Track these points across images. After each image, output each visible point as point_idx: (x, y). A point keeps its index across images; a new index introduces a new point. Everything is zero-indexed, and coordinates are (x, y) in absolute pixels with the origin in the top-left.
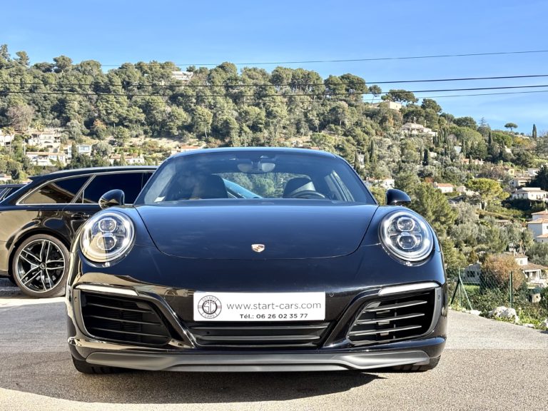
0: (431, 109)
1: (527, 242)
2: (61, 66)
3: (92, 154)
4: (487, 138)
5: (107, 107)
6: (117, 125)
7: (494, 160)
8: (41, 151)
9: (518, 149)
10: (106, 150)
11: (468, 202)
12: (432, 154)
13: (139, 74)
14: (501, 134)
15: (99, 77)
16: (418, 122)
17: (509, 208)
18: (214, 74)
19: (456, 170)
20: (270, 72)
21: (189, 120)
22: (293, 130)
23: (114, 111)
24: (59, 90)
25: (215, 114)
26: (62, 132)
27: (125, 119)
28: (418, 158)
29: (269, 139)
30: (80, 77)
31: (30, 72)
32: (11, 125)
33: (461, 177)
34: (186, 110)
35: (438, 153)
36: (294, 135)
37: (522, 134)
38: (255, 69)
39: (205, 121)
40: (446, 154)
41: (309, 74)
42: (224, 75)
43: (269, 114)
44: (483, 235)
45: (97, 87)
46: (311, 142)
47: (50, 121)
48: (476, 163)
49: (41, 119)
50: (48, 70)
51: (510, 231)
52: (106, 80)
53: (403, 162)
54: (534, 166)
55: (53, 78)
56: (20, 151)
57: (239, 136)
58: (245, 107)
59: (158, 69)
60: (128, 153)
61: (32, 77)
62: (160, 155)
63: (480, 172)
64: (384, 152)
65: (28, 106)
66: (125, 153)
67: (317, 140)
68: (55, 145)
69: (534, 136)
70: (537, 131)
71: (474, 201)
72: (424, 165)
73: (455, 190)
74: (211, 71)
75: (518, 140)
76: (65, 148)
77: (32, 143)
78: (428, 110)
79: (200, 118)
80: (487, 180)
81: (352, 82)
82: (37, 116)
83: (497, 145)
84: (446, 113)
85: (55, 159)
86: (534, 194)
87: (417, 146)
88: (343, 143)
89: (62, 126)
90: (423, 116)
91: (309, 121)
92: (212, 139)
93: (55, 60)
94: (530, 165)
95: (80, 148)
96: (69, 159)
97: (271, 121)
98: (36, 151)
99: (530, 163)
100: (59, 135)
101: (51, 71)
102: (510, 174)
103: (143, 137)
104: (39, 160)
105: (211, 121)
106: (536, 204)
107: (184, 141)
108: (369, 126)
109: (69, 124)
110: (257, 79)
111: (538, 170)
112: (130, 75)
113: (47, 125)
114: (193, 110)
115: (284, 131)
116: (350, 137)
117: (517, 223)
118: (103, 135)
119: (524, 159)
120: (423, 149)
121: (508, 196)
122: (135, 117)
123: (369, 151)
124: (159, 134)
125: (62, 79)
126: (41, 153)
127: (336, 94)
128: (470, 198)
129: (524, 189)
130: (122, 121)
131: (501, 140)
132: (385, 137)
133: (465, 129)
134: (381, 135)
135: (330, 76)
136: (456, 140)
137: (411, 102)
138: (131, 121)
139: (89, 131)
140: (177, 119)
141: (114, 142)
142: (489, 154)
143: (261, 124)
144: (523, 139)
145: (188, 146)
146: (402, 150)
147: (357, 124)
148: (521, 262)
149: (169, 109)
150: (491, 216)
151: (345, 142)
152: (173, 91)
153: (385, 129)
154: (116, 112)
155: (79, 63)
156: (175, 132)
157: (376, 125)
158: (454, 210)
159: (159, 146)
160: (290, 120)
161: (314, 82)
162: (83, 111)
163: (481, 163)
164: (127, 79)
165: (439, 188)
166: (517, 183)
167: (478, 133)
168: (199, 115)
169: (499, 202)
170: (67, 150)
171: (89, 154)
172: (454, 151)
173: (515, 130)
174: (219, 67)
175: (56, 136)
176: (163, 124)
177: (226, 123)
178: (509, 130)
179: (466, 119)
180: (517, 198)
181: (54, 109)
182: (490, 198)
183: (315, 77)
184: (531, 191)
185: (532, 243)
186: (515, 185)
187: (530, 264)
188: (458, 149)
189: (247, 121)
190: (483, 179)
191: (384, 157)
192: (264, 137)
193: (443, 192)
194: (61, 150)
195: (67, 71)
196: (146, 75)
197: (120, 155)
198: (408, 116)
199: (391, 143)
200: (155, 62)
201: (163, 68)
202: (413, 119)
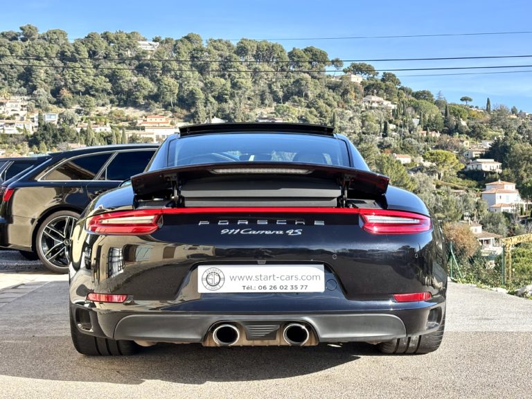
0: (391, 83)
1: (481, 211)
2: (27, 35)
3: (58, 123)
4: (444, 111)
5: (73, 76)
6: (84, 94)
7: (450, 132)
8: (8, 119)
9: (473, 122)
10: (72, 119)
11: (425, 172)
12: (391, 126)
13: (105, 44)
14: (457, 107)
15: (65, 46)
16: (378, 94)
17: (463, 178)
18: (180, 44)
19: (414, 142)
20: (234, 44)
21: (156, 90)
22: (258, 101)
23: (80, 80)
24: (25, 59)
25: (181, 85)
26: (28, 100)
27: (91, 88)
28: (378, 130)
29: (234, 110)
30: (47, 46)
33: (418, 148)
34: (152, 79)
35: (397, 125)
36: (259, 106)
37: (477, 107)
38: (220, 41)
39: (171, 91)
40: (405, 126)
41: (273, 47)
42: (189, 45)
43: (234, 85)
44: (440, 204)
45: (62, 56)
46: (275, 113)
47: (17, 90)
48: (433, 135)
49: (7, 87)
50: (15, 38)
51: (465, 200)
52: (73, 49)
53: (364, 133)
54: (488, 138)
55: (20, 47)
57: (205, 107)
58: (210, 78)
59: (124, 38)
60: (94, 122)
62: (126, 124)
63: (437, 144)
64: (345, 123)
66: (92, 122)
67: (281, 111)
68: (22, 113)
69: (488, 110)
70: (491, 104)
71: (431, 172)
72: (384, 136)
73: (413, 161)
74: (177, 41)
75: (473, 113)
76: (31, 116)
78: (388, 83)
79: (166, 88)
80: (443, 151)
81: (314, 55)
82: (3, 84)
83: (454, 118)
84: (405, 86)
85: (22, 128)
86: (489, 165)
87: (377, 118)
88: (306, 114)
89: (28, 94)
90: (382, 89)
91: (273, 92)
92: (178, 109)
93: (22, 29)
94: (484, 137)
95: (46, 116)
96: (36, 127)
97: (236, 92)
98: (3, 119)
99: (485, 136)
100: (26, 103)
101: (17, 39)
102: (465, 145)
103: (110, 106)
104: (5, 128)
105: (177, 91)
106: (490, 175)
107: (150, 111)
108: (331, 98)
109: (35, 92)
110: (222, 50)
111: (491, 142)
112: (97, 44)
113: (13, 94)
114: (159, 80)
115: (249, 102)
116: (313, 109)
117: (472, 193)
118: (69, 103)
119: (479, 131)
120: (383, 121)
121: (464, 167)
122: (102, 86)
123: (331, 123)
124: (125, 104)
125: (28, 48)
126: (8, 121)
127: (300, 67)
128: (427, 169)
129: (478, 160)
130: (88, 90)
131: (457, 113)
132: (346, 109)
133: (423, 103)
134: (343, 107)
135: (294, 49)
136: (414, 112)
137: (371, 76)
138: (97, 90)
139: (55, 100)
140: (144, 88)
141: (80, 110)
142: (445, 126)
143: (226, 95)
144: (478, 112)
145: (154, 116)
146: (363, 122)
147: (320, 96)
148: (476, 230)
149: (135, 79)
150: (447, 186)
151: (308, 113)
152: (139, 60)
153: (346, 101)
154: (83, 81)
155: (46, 32)
156: (142, 102)
157: (338, 98)
158: (413, 180)
159: (126, 115)
160: (254, 91)
161: (278, 55)
162: (49, 80)
163: (438, 135)
164: (93, 49)
165: (398, 159)
166: (472, 155)
167: (435, 106)
168: (165, 85)
169: (454, 173)
170: (33, 118)
171: (56, 123)
172: (411, 123)
173: (470, 104)
174: (185, 37)
175: (22, 104)
176: (129, 93)
177: (192, 93)
178: (464, 103)
179: (424, 92)
180: (471, 169)
181: (20, 77)
182: (446, 168)
183: (279, 49)
184: (485, 162)
185: (486, 212)
186: (469, 157)
187: (484, 232)
188: (416, 121)
189: (212, 92)
190: (440, 151)
191: (346, 129)
192: (229, 107)
193: (402, 163)
194: (28, 118)
195: (33, 39)
196: (112, 44)
197: (87, 124)
198: (369, 89)
199: (352, 116)
200: (121, 32)
201: (129, 37)
202: (373, 92)
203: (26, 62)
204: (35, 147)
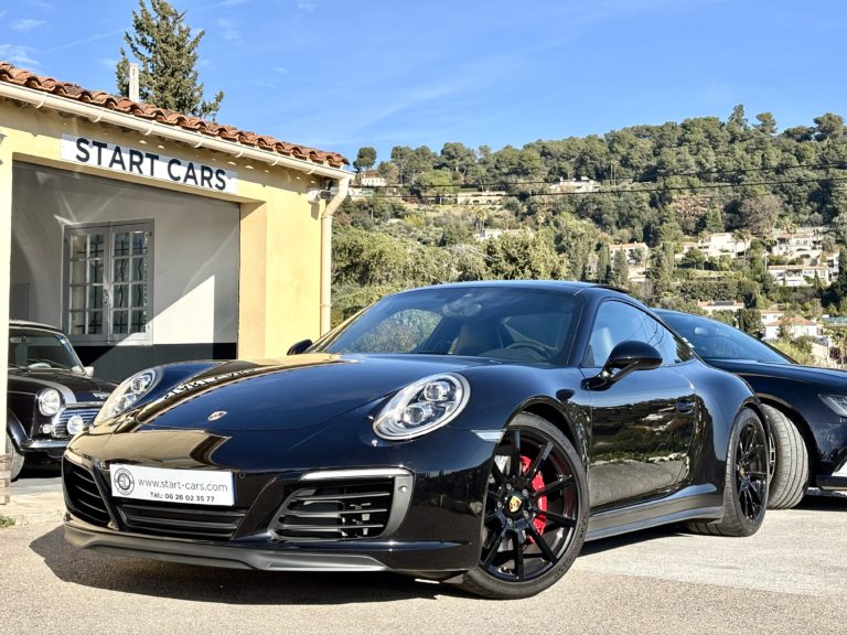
2: (826, 130)
8: (792, 263)
24: (821, 168)
26: (824, 233)
31: (776, 143)
32: (747, 226)
47: (807, 217)
49: (792, 215)
50: (806, 138)
55: (812, 151)
56: (759, 264)
61: (780, 152)
65: (773, 196)
68: (814, 254)
76: (829, 258)
77: (776, 251)
82: (786, 210)
85: (812, 276)
89: (824, 223)
93: (817, 121)
96: (835, 274)
98: (783, 264)
100: (820, 238)
101: (810, 139)
104: (787, 278)
109: (836, 220)
113: (801, 224)
125: (827, 150)
126: (791, 267)
170: (831, 261)
175: (815, 239)
181: (813, 197)
194: (823, 260)
195: (835, 136)
203: (822, 172)
204: (832, 307)
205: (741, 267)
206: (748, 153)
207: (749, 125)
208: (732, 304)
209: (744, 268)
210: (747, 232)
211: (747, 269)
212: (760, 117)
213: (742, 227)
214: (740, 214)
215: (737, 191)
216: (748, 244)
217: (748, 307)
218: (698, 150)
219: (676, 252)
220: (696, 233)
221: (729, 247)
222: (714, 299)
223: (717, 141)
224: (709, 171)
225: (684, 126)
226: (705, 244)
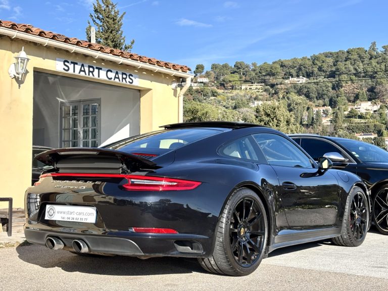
32: (378, 98)
56: (384, 116)
205: (376, 117)
206: (378, 64)
207: (378, 51)
208: (371, 135)
209: (377, 118)
210: (378, 101)
211: (378, 118)
212: (384, 47)
213: (376, 98)
214: (375, 93)
215: (373, 82)
216: (379, 107)
217: (379, 136)
218: (355, 63)
219: (344, 111)
220: (354, 102)
221: (370, 108)
222: (363, 133)
223: (363, 59)
224: (360, 73)
225: (348, 52)
226: (359, 107)
